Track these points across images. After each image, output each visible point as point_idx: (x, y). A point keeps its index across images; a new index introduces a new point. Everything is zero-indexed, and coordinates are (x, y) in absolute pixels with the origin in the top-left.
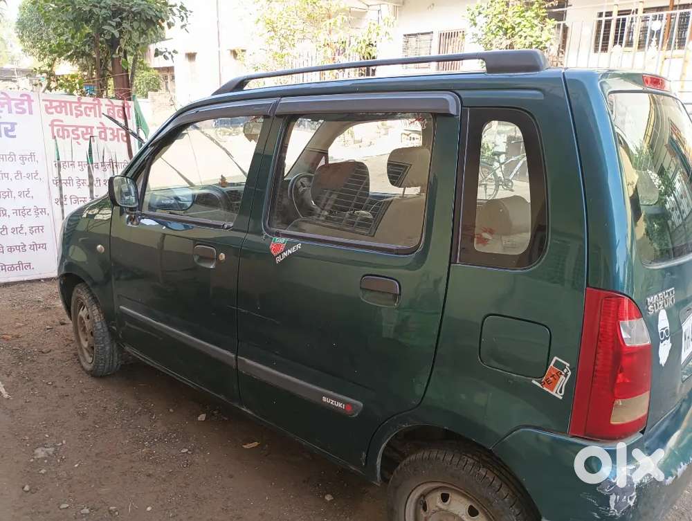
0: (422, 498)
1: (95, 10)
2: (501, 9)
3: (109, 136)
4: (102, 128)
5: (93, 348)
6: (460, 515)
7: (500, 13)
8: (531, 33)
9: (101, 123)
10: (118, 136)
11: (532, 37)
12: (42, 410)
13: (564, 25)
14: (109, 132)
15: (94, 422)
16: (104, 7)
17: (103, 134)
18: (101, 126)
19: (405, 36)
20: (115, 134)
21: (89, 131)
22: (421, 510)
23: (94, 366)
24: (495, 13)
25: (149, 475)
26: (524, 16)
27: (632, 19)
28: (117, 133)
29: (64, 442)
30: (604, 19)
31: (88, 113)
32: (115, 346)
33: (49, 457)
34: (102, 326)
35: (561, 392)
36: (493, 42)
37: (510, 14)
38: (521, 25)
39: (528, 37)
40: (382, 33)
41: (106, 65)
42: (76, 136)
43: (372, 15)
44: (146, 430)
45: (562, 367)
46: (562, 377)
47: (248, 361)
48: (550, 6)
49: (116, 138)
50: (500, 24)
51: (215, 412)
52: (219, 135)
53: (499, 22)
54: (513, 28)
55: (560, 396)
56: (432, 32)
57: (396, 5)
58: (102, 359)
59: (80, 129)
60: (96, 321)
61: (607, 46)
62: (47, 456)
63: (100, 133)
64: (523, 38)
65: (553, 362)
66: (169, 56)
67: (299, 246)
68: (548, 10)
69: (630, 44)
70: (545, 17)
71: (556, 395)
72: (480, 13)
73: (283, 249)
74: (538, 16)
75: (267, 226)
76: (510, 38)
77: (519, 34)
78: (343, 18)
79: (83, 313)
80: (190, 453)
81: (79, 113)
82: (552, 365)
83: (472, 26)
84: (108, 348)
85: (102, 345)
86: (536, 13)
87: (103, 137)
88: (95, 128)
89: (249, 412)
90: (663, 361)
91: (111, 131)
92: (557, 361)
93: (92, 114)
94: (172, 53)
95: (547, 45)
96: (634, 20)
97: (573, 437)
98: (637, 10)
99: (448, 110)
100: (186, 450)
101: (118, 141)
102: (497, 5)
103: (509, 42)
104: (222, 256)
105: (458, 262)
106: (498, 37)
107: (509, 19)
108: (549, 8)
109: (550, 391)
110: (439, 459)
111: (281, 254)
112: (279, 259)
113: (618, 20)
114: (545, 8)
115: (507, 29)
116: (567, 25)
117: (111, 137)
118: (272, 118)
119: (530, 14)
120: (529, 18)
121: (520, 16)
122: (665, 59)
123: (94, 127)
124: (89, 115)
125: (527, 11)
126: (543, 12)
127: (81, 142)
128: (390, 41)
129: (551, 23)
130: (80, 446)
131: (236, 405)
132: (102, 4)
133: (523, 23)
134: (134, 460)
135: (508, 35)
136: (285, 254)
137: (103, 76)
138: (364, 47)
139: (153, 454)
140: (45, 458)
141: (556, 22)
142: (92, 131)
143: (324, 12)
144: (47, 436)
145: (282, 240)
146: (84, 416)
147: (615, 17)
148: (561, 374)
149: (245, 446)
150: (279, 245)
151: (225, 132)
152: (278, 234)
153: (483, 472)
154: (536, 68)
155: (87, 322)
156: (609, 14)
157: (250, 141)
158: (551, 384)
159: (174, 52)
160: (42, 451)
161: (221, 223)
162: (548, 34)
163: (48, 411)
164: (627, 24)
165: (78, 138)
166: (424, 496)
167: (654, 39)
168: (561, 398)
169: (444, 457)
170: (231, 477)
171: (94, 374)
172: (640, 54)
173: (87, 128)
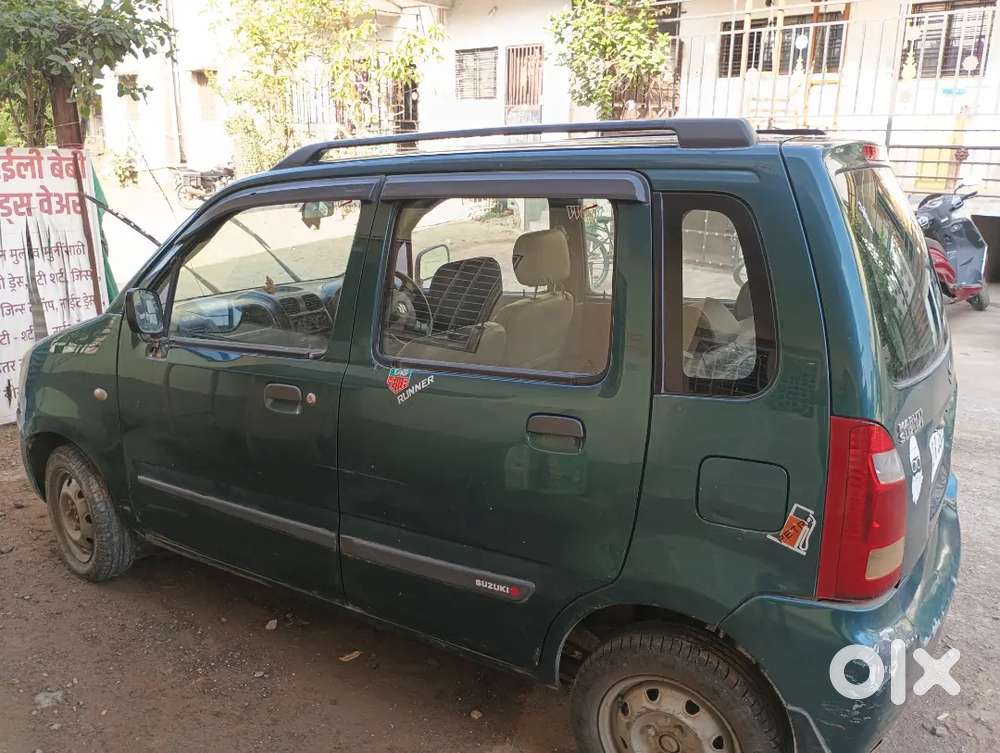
0: (620, 699)
1: (33, 31)
2: (595, 20)
3: (55, 207)
4: (44, 195)
5: (90, 541)
6: (676, 714)
7: (595, 25)
8: (637, 53)
9: (42, 187)
10: (67, 206)
11: (639, 57)
12: (27, 639)
13: (680, 40)
14: (54, 200)
15: (113, 647)
16: (46, 27)
17: (46, 204)
18: (43, 191)
19: (457, 52)
20: (64, 202)
21: (25, 201)
22: (620, 714)
23: (94, 566)
24: (588, 24)
25: (217, 715)
26: (627, 30)
27: (770, 33)
28: (68, 202)
29: (75, 681)
30: (733, 32)
31: (23, 172)
32: (126, 534)
33: (58, 705)
34: (107, 508)
35: (804, 546)
36: (588, 64)
37: (608, 25)
38: (625, 42)
39: (635, 58)
40: (428, 50)
41: (43, 110)
42: (5, 211)
43: (407, 21)
44: (194, 652)
45: (806, 516)
46: (805, 528)
47: (357, 540)
48: (661, 14)
49: (65, 210)
50: (596, 40)
51: (288, 616)
52: (183, 199)
53: (594, 37)
54: (614, 45)
55: (802, 552)
56: (496, 48)
57: (442, 7)
58: (108, 555)
59: (12, 200)
60: (97, 500)
61: (739, 68)
62: (55, 704)
63: (41, 202)
64: (628, 59)
65: (793, 511)
66: (140, 95)
67: (430, 380)
68: (659, 21)
69: (768, 67)
70: (655, 30)
71: (799, 551)
72: (567, 25)
73: (407, 384)
74: (645, 28)
75: (379, 354)
76: (610, 59)
77: (622, 53)
78: (370, 28)
79: (70, 490)
80: (266, 676)
81: (9, 174)
82: (791, 514)
83: (557, 42)
84: (116, 539)
85: (108, 535)
86: (643, 25)
87: (46, 208)
88: (34, 195)
89: (358, 611)
90: (916, 497)
91: (57, 199)
92: (797, 508)
93: (29, 173)
94: (145, 91)
95: (661, 68)
96: (773, 33)
97: (819, 600)
98: (775, 19)
99: (634, 196)
100: (261, 674)
101: (69, 213)
102: (590, 13)
103: (609, 64)
104: (312, 397)
105: (663, 391)
106: (594, 58)
107: (607, 33)
108: (659, 17)
109: (790, 547)
110: (645, 646)
111: (404, 391)
112: (401, 399)
113: (752, 35)
114: (654, 17)
115: (605, 47)
116: (683, 40)
117: (58, 207)
118: (375, 205)
119: (635, 25)
120: (636, 32)
121: (622, 29)
122: (812, 85)
123: (31, 195)
124: (24, 177)
125: (631, 21)
126: (652, 24)
127: (13, 220)
128: (440, 60)
129: (664, 39)
130: (101, 684)
131: (337, 602)
132: (43, 22)
133: (627, 39)
134: (188, 695)
135: (607, 55)
136: (411, 391)
137: (39, 127)
138: (403, 70)
139: (214, 685)
140: (54, 708)
141: (671, 38)
142: (29, 201)
143: (340, 18)
144: (45, 675)
145: (404, 372)
146: (94, 640)
147: (747, 29)
148: (804, 524)
149: (343, 659)
150: (400, 379)
151: (193, 195)
152: (396, 364)
153: (704, 656)
154: (744, 142)
155: (78, 502)
156: (740, 25)
157: (309, 227)
158: (792, 539)
159: (148, 88)
160: (47, 697)
161: (305, 351)
162: (661, 54)
163: (35, 639)
164: (764, 39)
165: (9, 213)
166: (621, 695)
167: (800, 60)
168: (805, 554)
169: (653, 643)
170: (334, 702)
171: (92, 578)
172: (783, 81)
173: (20, 196)
